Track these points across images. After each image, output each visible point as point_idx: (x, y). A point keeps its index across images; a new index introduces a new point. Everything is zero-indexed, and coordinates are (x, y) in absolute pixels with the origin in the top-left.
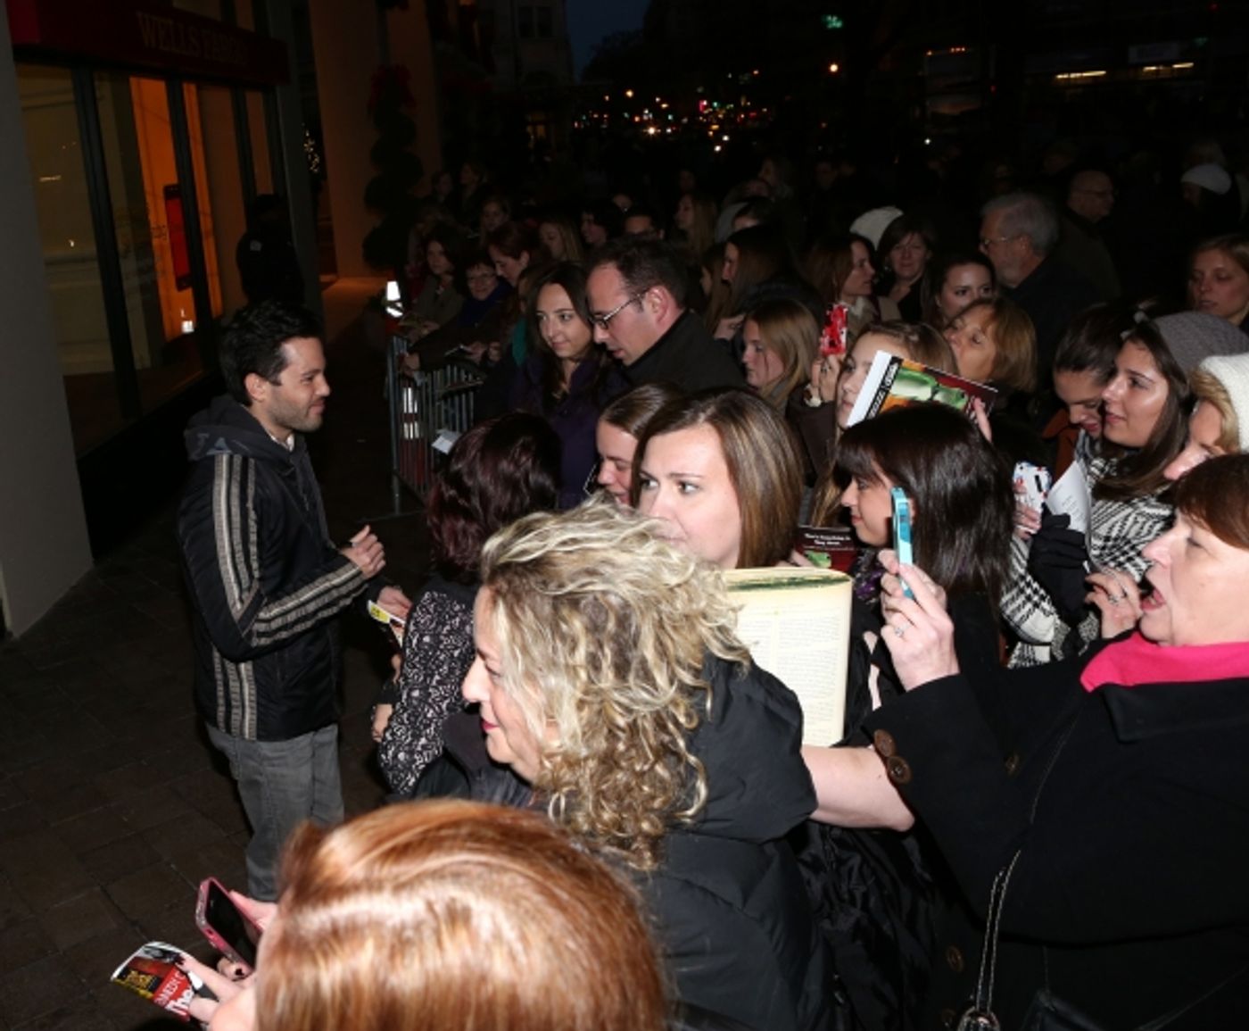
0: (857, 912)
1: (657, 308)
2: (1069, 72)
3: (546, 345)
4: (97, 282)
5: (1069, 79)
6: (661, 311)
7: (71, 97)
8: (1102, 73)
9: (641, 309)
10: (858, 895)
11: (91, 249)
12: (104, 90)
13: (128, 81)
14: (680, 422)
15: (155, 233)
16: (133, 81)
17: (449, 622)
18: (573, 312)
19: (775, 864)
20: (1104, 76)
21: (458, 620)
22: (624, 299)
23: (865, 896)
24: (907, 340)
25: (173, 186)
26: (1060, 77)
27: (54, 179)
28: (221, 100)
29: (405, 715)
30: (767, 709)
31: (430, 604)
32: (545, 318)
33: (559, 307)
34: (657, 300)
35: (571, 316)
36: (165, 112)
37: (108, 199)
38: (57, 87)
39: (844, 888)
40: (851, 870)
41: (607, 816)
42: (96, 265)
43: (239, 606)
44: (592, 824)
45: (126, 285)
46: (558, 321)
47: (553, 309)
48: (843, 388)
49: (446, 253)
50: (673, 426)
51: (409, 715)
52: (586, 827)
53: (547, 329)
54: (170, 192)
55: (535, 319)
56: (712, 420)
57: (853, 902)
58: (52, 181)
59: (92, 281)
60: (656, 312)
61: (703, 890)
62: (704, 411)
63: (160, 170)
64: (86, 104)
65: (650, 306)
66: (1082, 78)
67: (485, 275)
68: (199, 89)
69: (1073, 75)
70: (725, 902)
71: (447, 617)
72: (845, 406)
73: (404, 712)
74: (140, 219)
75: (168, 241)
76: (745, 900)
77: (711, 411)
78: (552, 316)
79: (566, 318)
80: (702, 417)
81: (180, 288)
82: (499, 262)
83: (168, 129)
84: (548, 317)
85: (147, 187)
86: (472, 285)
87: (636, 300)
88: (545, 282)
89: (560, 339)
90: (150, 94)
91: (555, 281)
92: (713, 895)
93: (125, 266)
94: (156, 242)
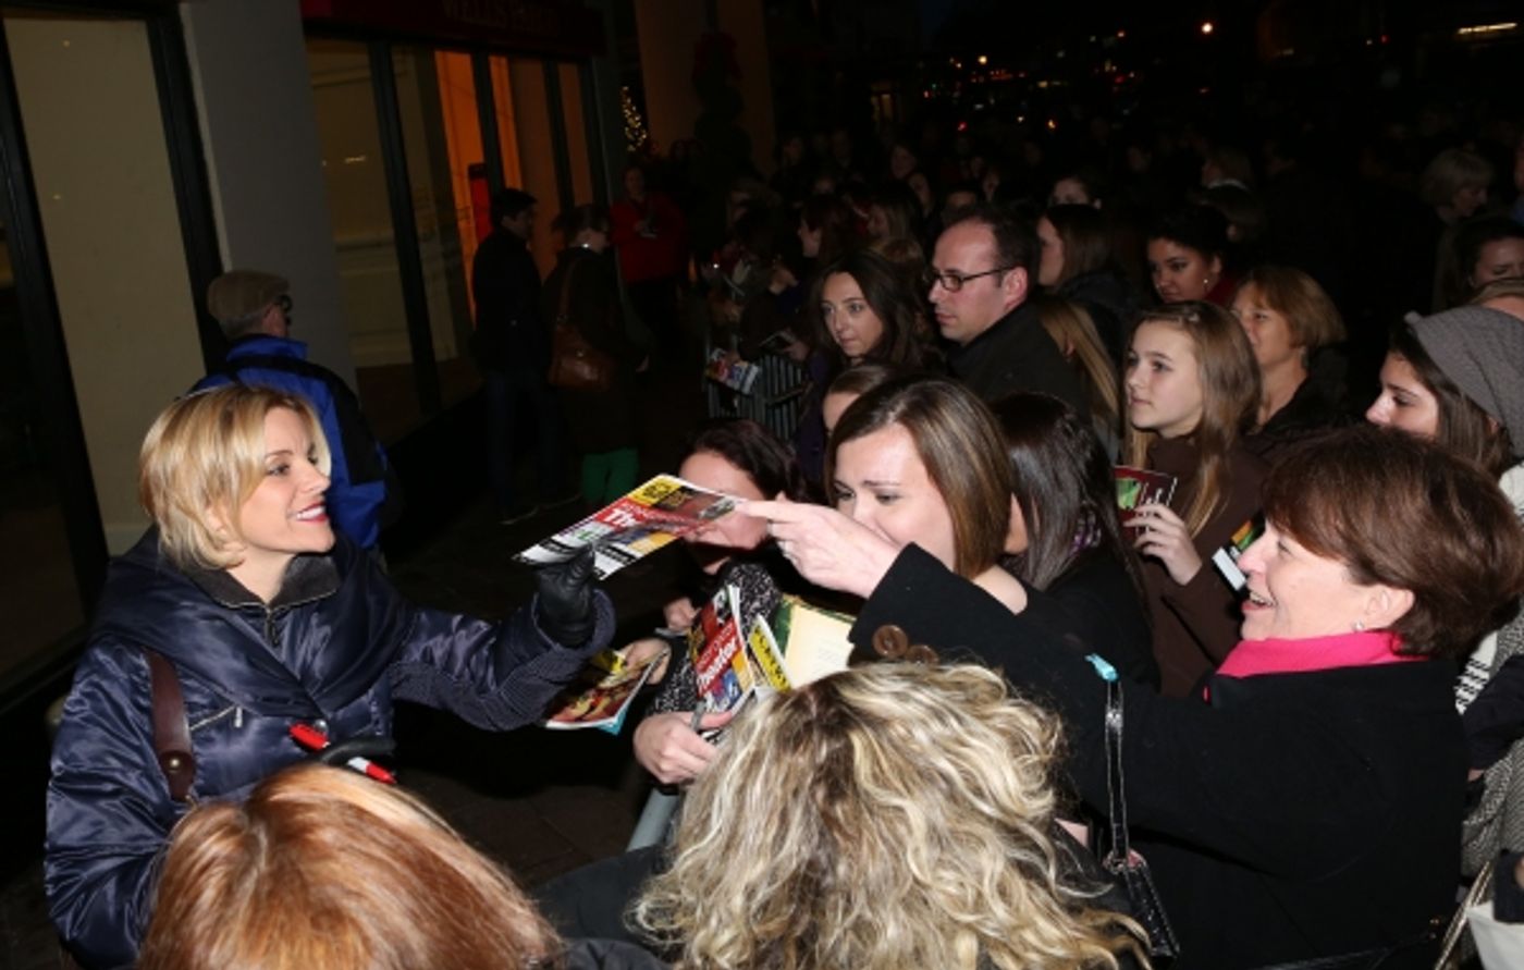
2: (1472, 26)
3: (833, 341)
4: (395, 268)
5: (1473, 33)
7: (367, 73)
8: (1512, 25)
11: (388, 233)
12: (405, 65)
13: (433, 57)
14: (869, 427)
15: (460, 215)
16: (438, 55)
17: (759, 596)
18: (864, 303)
20: (1515, 28)
21: (768, 593)
24: (1187, 323)
25: (478, 165)
26: (1463, 31)
27: (358, 159)
28: (533, 71)
31: (739, 576)
32: (832, 311)
33: (849, 296)
35: (861, 307)
36: (472, 90)
37: (407, 179)
38: (352, 62)
45: (426, 270)
46: (847, 313)
47: (843, 298)
48: (1130, 386)
50: (862, 431)
53: (835, 322)
54: (475, 172)
55: (821, 311)
56: (905, 419)
58: (356, 162)
59: (388, 268)
62: (893, 410)
63: (465, 148)
64: (384, 81)
66: (1488, 32)
68: (510, 62)
69: (1477, 29)
71: (756, 591)
72: (1136, 404)
74: (445, 199)
75: (473, 225)
77: (901, 407)
78: (840, 307)
79: (858, 309)
80: (892, 415)
83: (473, 103)
84: (835, 308)
85: (453, 166)
88: (832, 271)
89: (848, 334)
90: (456, 67)
91: (842, 269)
93: (425, 250)
94: (462, 224)
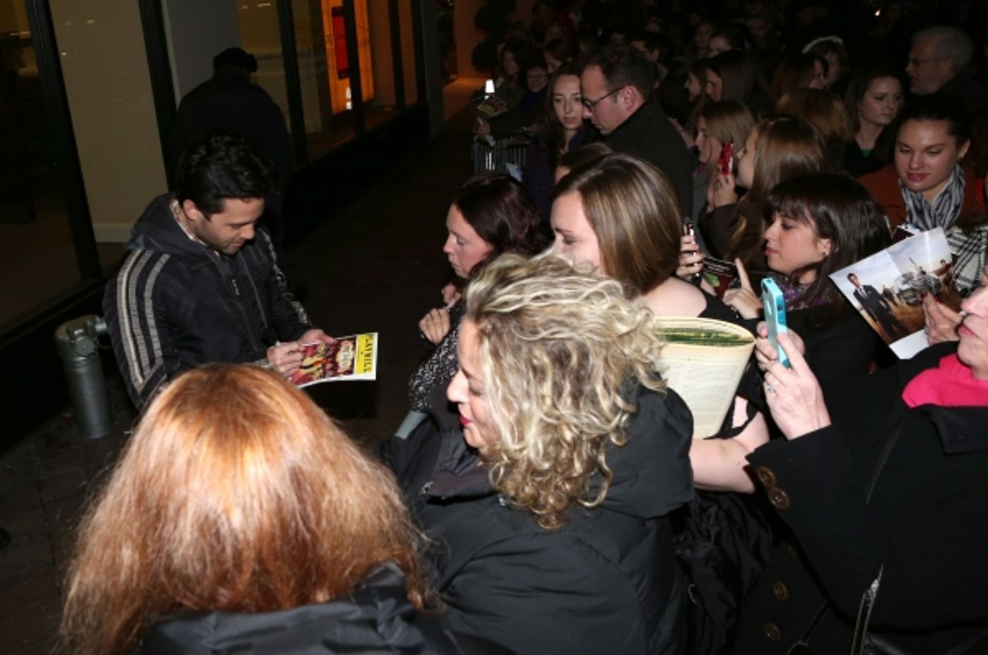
0: (710, 545)
1: (628, 100)
6: (630, 104)
9: (616, 101)
10: (713, 533)
11: (278, 50)
15: (326, 39)
19: (652, 535)
22: (604, 93)
23: (718, 534)
25: (339, 8)
29: (436, 367)
30: (666, 423)
34: (628, 96)
37: (291, 14)
39: (704, 525)
40: (709, 517)
41: (528, 490)
42: (281, 62)
43: (140, 380)
44: (517, 490)
47: (570, 93)
49: (516, 59)
51: (438, 368)
52: (512, 493)
54: (335, 12)
57: (709, 538)
60: (627, 103)
61: (590, 547)
65: (623, 99)
67: (539, 75)
70: (604, 558)
73: (436, 364)
75: (335, 46)
76: (621, 560)
81: (341, 77)
82: (551, 64)
84: (565, 99)
85: (324, 8)
86: (529, 80)
87: (614, 92)
92: (597, 552)
93: (301, 61)
94: (328, 46)
